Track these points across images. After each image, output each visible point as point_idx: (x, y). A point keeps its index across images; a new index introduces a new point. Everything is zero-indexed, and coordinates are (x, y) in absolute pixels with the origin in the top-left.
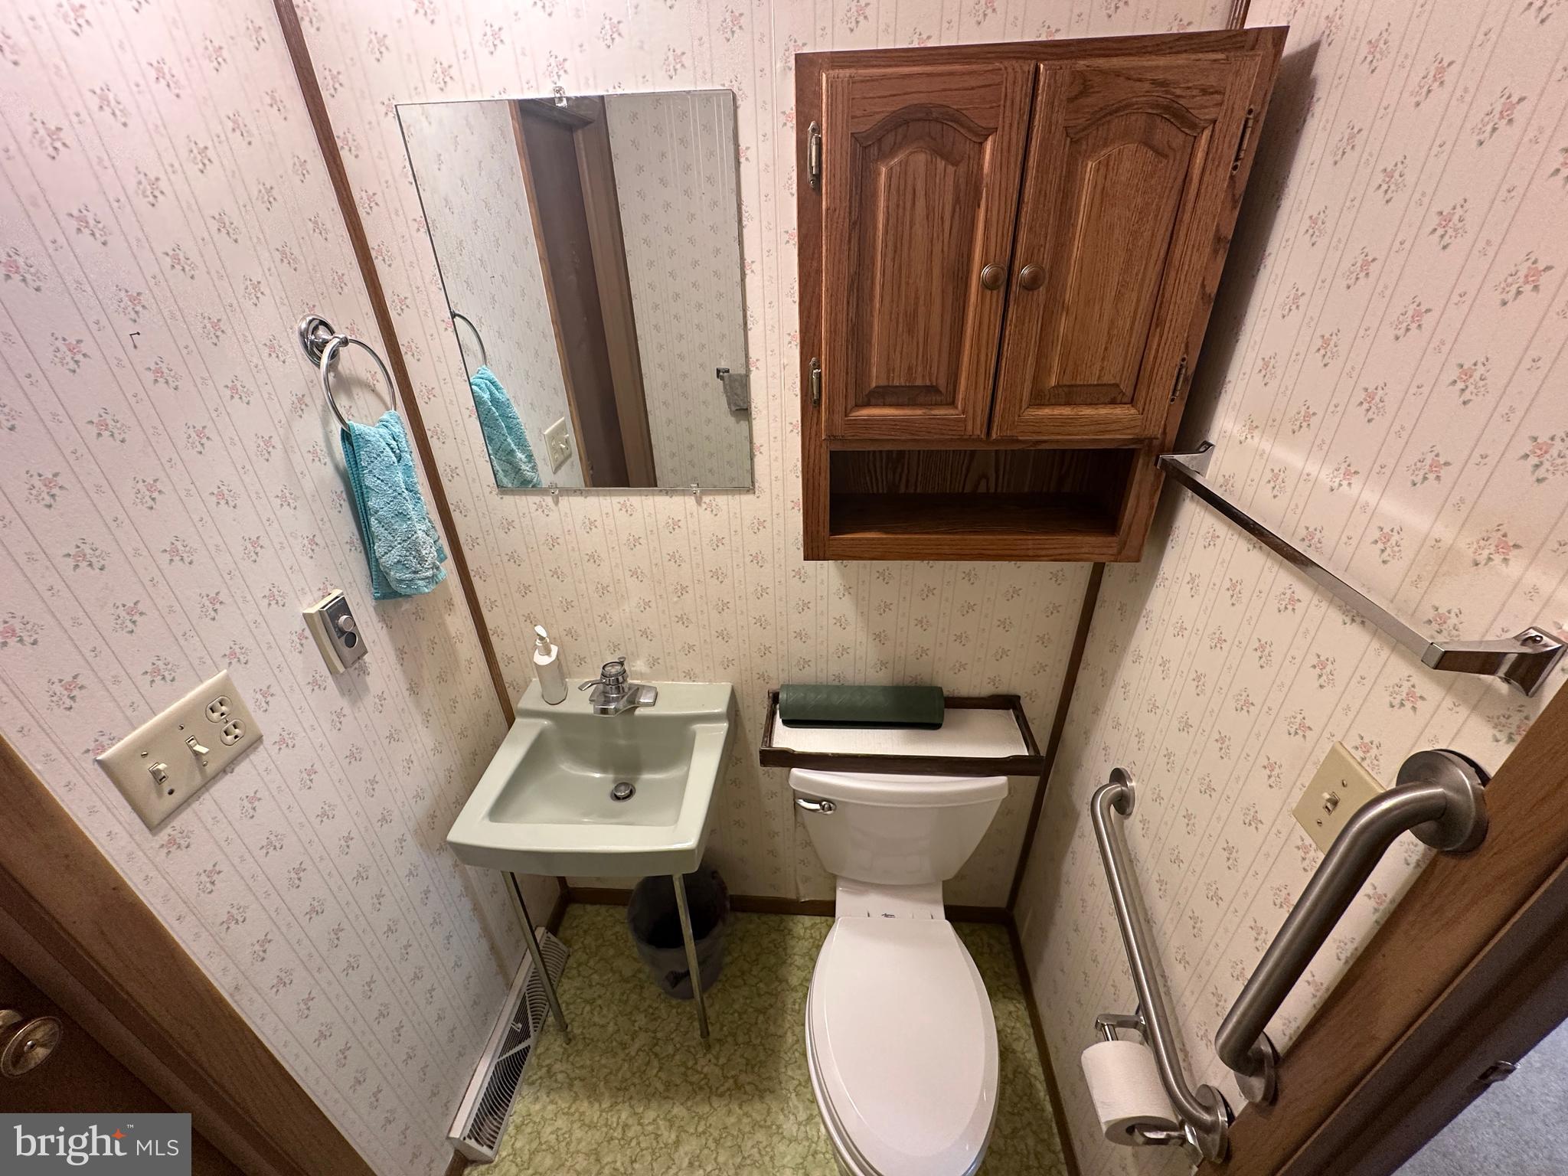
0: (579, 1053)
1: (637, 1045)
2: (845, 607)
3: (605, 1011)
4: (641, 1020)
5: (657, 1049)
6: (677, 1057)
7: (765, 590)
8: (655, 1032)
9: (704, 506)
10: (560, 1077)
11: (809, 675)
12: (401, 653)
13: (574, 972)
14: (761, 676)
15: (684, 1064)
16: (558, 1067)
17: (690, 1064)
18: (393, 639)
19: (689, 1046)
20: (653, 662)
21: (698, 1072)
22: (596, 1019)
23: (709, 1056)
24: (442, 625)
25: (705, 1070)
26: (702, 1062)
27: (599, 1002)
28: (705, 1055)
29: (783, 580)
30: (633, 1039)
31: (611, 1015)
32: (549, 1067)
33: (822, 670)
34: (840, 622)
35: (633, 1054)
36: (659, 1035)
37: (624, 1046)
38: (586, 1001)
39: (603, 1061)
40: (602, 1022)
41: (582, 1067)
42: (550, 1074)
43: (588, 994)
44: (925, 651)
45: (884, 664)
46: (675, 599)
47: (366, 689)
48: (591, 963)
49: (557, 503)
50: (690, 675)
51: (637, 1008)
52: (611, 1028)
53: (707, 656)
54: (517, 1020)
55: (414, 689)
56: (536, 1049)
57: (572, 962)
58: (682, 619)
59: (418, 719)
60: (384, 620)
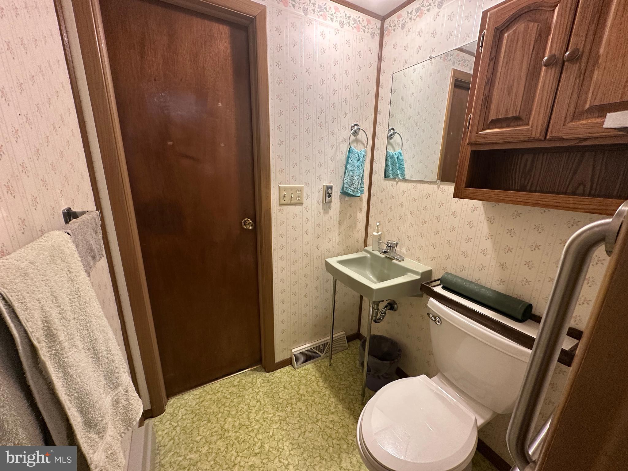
0: (330, 370)
1: (345, 383)
2: (488, 245)
3: (344, 368)
4: (351, 379)
5: (349, 389)
6: (352, 397)
7: (454, 228)
8: (352, 385)
9: (440, 189)
10: (321, 369)
11: (464, 275)
12: (341, 212)
13: (345, 353)
14: (444, 269)
15: (352, 400)
16: (323, 367)
17: (354, 402)
18: (340, 206)
19: (357, 398)
20: (408, 250)
21: (354, 406)
22: (340, 367)
23: (360, 406)
24: (356, 213)
25: (356, 408)
26: (357, 405)
27: (345, 365)
28: (360, 405)
29: (462, 225)
30: (345, 381)
31: (345, 370)
32: (321, 365)
33: (470, 275)
34: (483, 252)
35: (342, 383)
36: (352, 387)
37: (341, 380)
38: (342, 362)
39: (333, 377)
40: (341, 370)
41: (328, 373)
42: (320, 367)
43: (343, 361)
44: (528, 282)
45: (502, 282)
46: (421, 226)
47: (328, 213)
48: (351, 356)
49: (397, 184)
50: (418, 260)
51: (353, 376)
52: (342, 373)
53: (426, 253)
54: (322, 345)
55: (340, 223)
56: (322, 359)
57: (346, 351)
58: (422, 235)
59: (337, 232)
60: (340, 200)
